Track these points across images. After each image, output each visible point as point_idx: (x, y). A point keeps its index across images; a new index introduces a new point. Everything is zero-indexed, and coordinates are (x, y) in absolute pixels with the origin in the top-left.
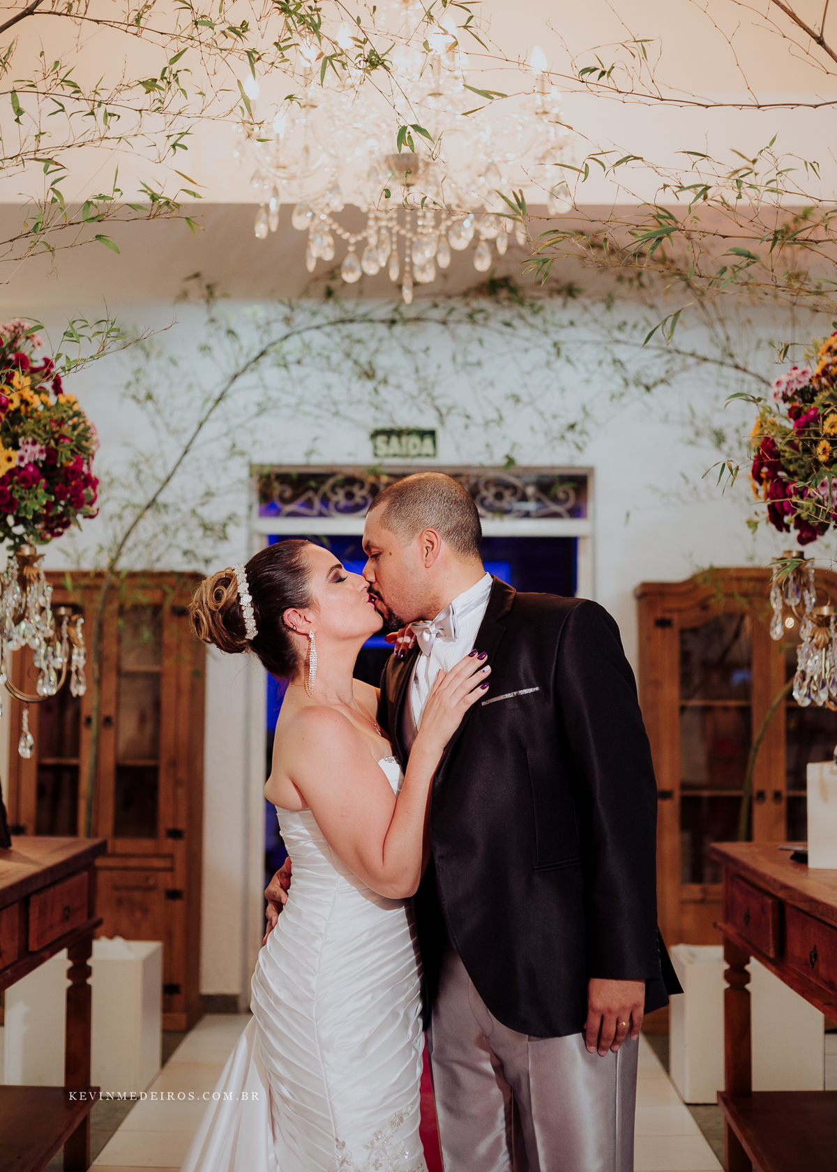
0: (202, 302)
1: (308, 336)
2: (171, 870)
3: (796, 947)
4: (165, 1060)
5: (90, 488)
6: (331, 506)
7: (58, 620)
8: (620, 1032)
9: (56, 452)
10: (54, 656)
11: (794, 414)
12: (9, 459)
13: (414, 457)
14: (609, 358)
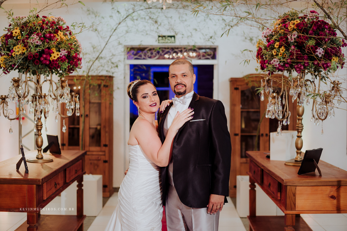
0: (110, 3)
1: (139, 12)
2: (105, 155)
3: (266, 182)
4: (103, 205)
5: (80, 61)
6: (147, 56)
7: (72, 96)
8: (217, 209)
9: (70, 52)
10: (71, 105)
11: (268, 41)
12: (58, 55)
13: (169, 43)
14: (221, 19)
